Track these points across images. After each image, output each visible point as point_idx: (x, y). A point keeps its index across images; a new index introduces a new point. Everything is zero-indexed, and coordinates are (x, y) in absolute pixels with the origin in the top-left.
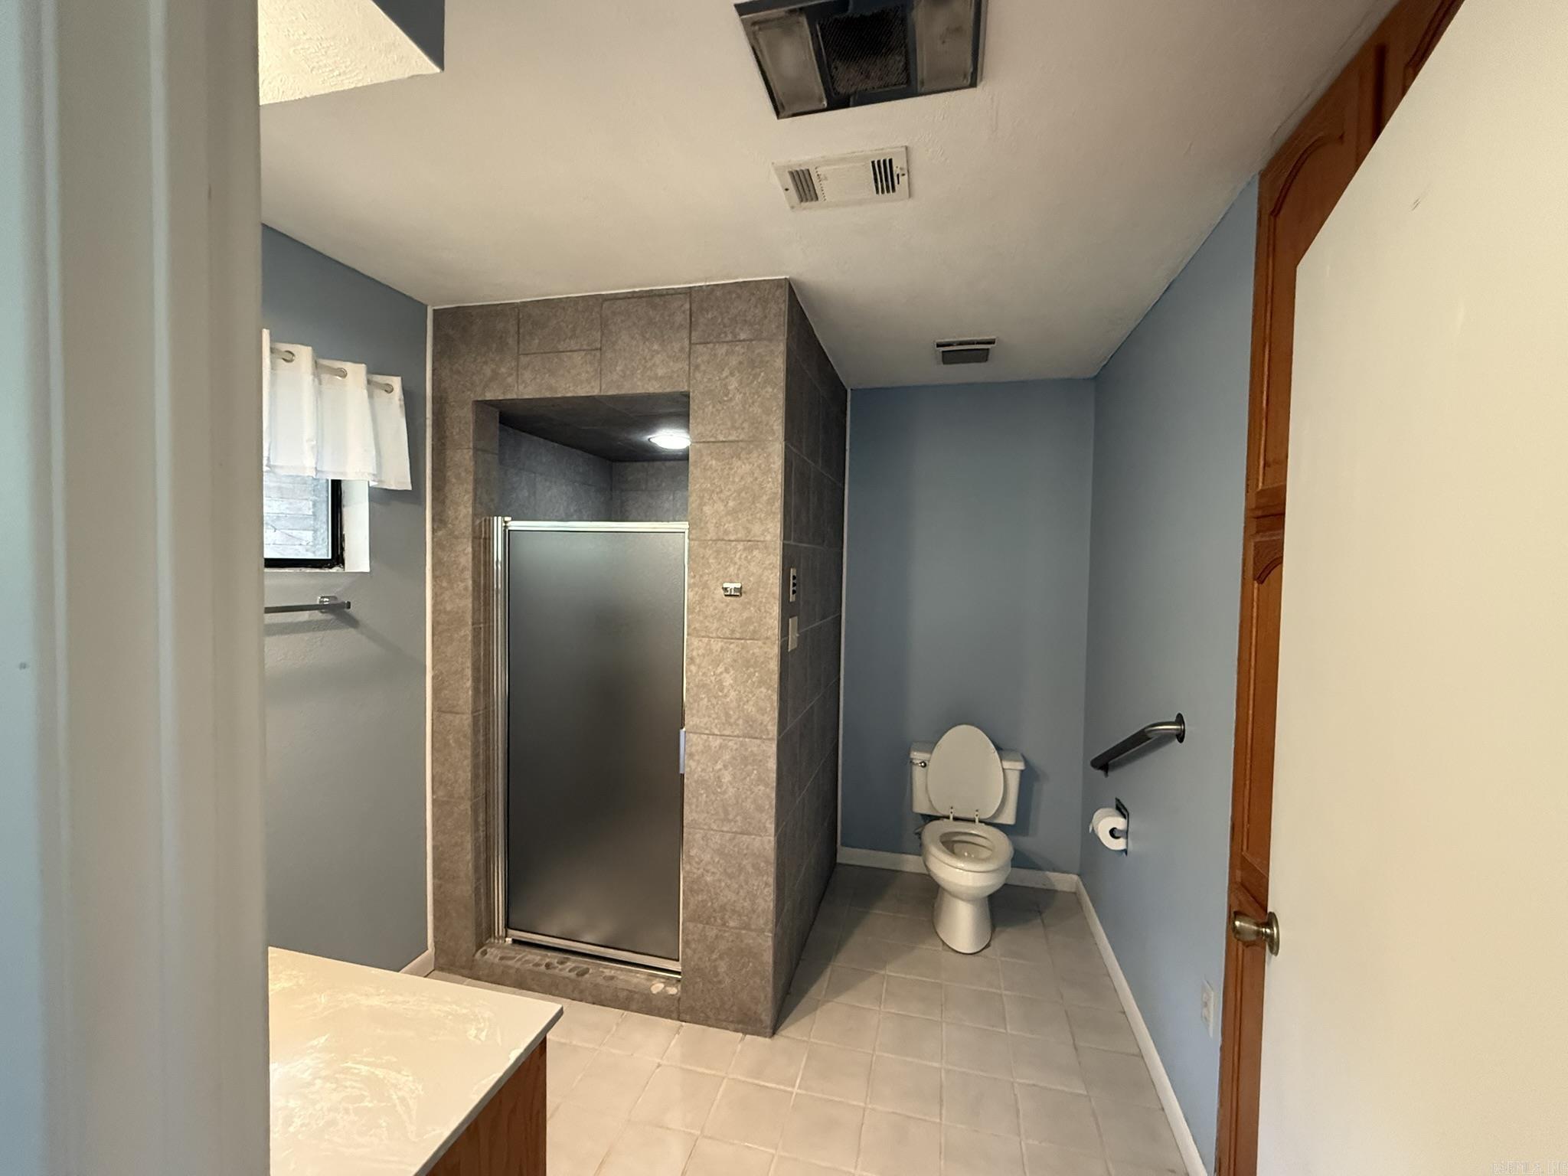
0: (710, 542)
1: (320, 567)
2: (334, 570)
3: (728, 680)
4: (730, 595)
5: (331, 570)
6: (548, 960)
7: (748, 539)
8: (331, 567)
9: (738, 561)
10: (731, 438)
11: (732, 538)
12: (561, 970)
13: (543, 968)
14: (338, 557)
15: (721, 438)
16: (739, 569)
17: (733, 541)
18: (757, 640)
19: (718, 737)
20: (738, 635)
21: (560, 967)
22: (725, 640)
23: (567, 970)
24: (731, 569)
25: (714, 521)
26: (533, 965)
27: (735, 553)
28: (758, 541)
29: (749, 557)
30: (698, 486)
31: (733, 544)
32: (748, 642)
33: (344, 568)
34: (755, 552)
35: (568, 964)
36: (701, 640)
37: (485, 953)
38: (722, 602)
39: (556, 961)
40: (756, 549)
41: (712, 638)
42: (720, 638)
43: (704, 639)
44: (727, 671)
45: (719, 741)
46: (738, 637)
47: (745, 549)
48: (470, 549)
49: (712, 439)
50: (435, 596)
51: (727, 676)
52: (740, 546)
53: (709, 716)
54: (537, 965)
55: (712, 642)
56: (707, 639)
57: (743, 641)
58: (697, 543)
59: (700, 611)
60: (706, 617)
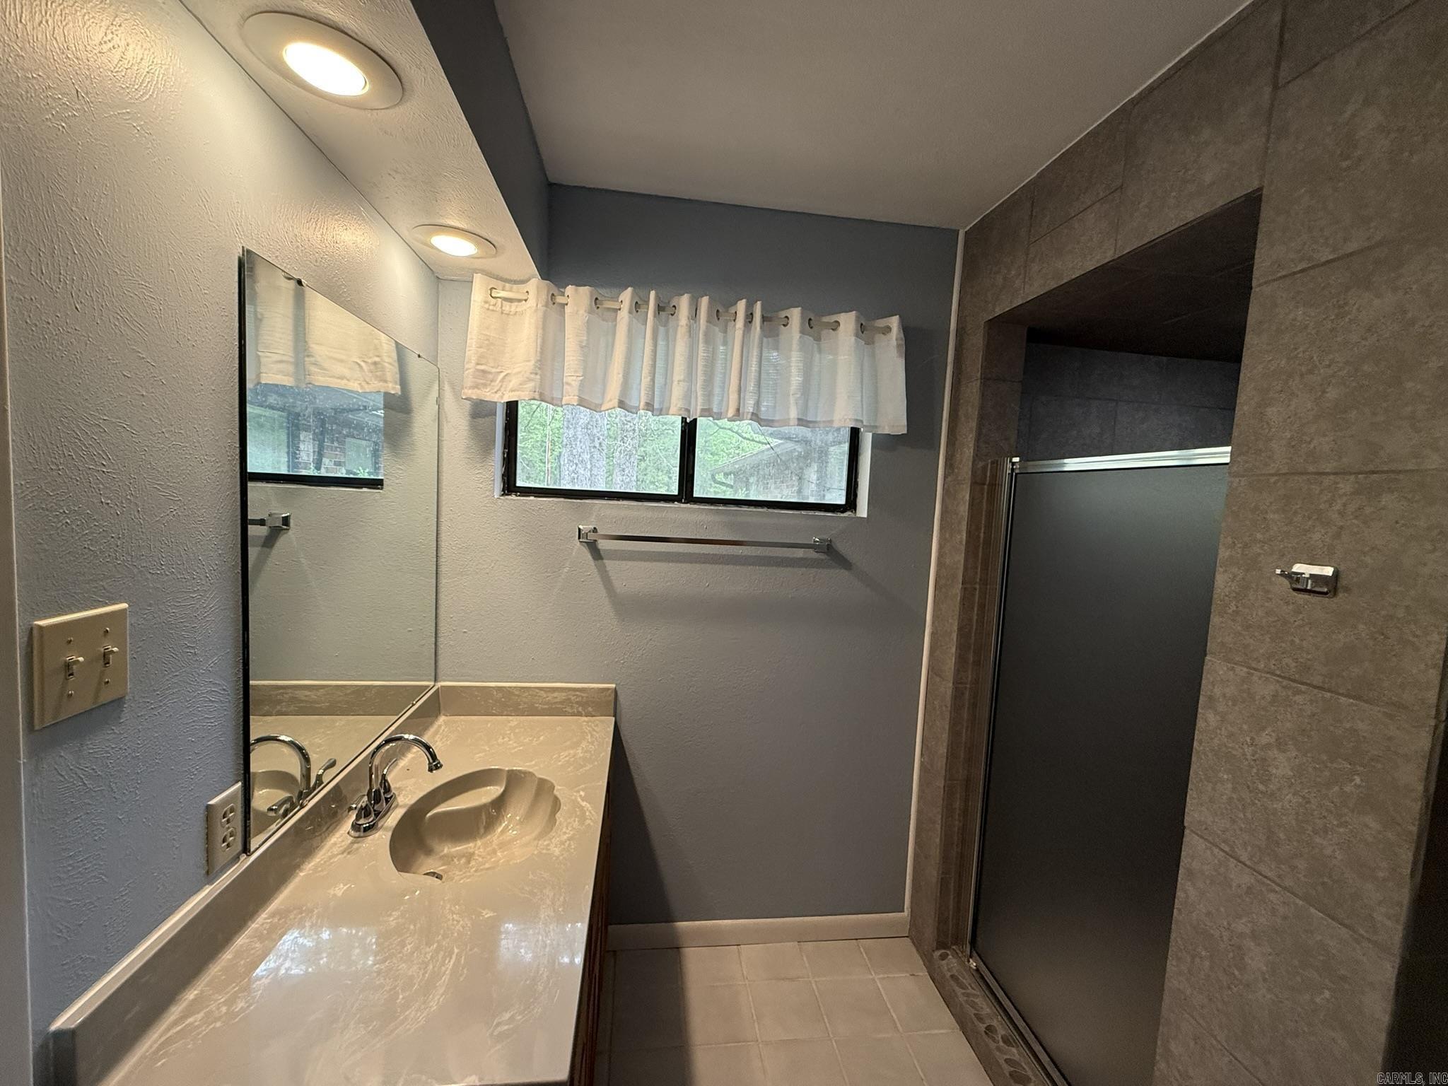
0: (1273, 480)
1: (833, 511)
2: (846, 514)
3: (1282, 766)
4: (1305, 591)
5: (842, 515)
6: (995, 1023)
7: (1371, 467)
8: (843, 512)
9: (1335, 516)
10: (1352, 246)
11: (1328, 467)
12: (998, 1049)
13: (982, 1027)
14: (851, 503)
15: (1326, 255)
16: (1337, 536)
17: (1328, 474)
18: (1366, 702)
19: (1247, 870)
20: (1317, 680)
21: (1001, 1044)
22: (1285, 683)
23: (1006, 1057)
24: (1316, 536)
25: (1288, 435)
26: (975, 1014)
27: (1331, 503)
28: (1400, 472)
29: (1368, 510)
30: (1260, 367)
31: (1327, 481)
32: (1343, 699)
33: (855, 512)
34: (1386, 499)
35: (1014, 1050)
36: (1233, 669)
37: (943, 957)
38: (1287, 603)
39: (1004, 1033)
40: (1391, 491)
41: (1255, 669)
42: (1273, 674)
43: (1238, 668)
44: (1280, 744)
45: (1247, 879)
46: (1315, 683)
47: (1357, 492)
48: (967, 497)
49: (1304, 265)
50: (941, 547)
51: (1281, 757)
52: (1346, 486)
53: (1233, 821)
54: (980, 1019)
55: (1255, 678)
56: (1245, 669)
57: (1328, 695)
58: (1244, 481)
59: (1236, 612)
60: (1248, 627)
